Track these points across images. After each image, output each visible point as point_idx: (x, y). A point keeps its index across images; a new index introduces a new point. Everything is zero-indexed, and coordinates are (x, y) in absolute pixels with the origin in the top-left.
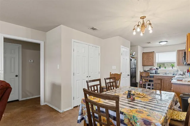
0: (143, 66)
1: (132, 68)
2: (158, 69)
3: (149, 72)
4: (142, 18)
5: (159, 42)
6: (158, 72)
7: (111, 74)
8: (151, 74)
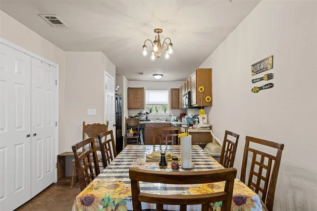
0: (128, 108)
1: (118, 113)
2: (148, 114)
3: (137, 118)
4: (157, 31)
5: (154, 75)
6: (149, 118)
7: (86, 124)
8: (141, 121)
